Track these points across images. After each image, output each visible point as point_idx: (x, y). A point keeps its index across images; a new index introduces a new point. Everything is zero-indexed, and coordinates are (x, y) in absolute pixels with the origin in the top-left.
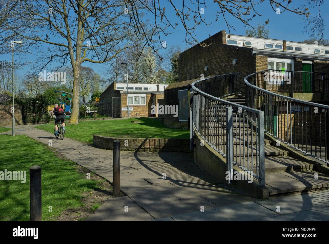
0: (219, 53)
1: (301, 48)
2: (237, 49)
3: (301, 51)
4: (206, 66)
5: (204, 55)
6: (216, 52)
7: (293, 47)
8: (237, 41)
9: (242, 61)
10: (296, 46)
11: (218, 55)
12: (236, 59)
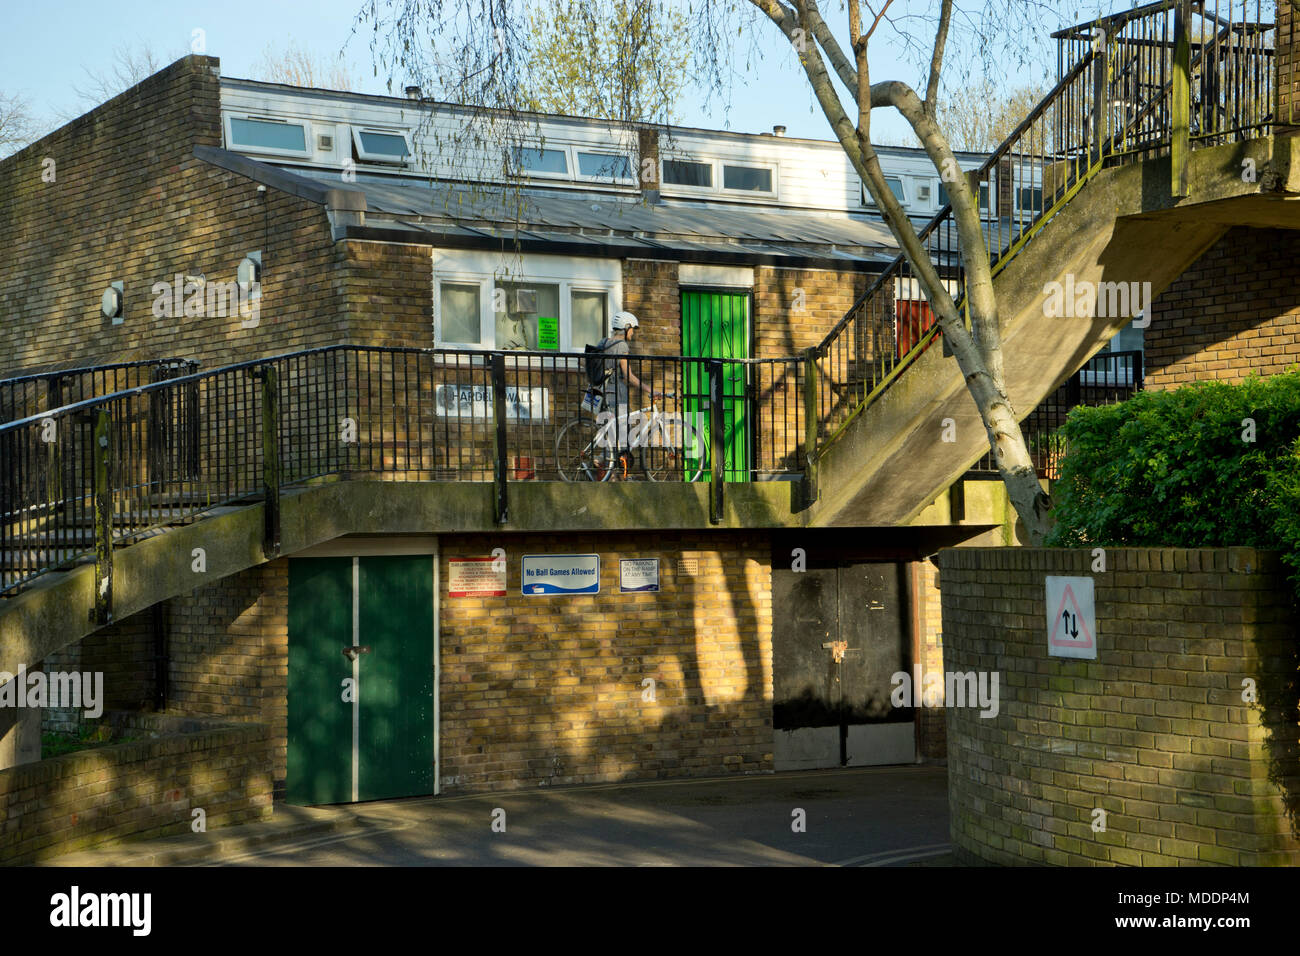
0: (180, 207)
1: (768, 172)
2: (261, 188)
3: (768, 188)
4: (115, 279)
5: (104, 204)
6: (163, 195)
7: (708, 167)
8: (306, 124)
9: (283, 269)
10: (726, 156)
11: (175, 215)
12: (257, 255)
